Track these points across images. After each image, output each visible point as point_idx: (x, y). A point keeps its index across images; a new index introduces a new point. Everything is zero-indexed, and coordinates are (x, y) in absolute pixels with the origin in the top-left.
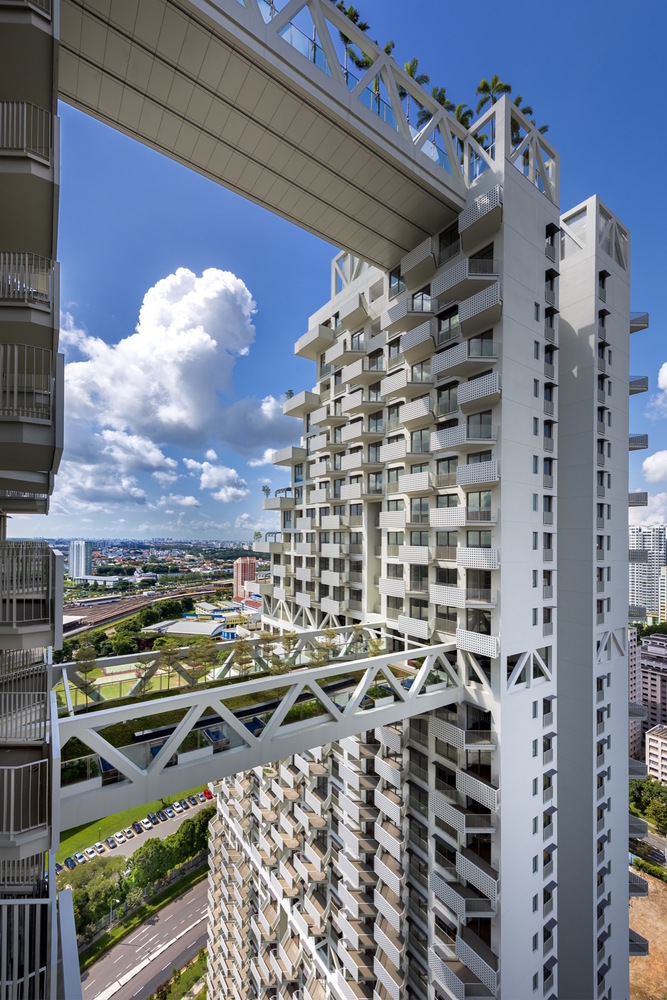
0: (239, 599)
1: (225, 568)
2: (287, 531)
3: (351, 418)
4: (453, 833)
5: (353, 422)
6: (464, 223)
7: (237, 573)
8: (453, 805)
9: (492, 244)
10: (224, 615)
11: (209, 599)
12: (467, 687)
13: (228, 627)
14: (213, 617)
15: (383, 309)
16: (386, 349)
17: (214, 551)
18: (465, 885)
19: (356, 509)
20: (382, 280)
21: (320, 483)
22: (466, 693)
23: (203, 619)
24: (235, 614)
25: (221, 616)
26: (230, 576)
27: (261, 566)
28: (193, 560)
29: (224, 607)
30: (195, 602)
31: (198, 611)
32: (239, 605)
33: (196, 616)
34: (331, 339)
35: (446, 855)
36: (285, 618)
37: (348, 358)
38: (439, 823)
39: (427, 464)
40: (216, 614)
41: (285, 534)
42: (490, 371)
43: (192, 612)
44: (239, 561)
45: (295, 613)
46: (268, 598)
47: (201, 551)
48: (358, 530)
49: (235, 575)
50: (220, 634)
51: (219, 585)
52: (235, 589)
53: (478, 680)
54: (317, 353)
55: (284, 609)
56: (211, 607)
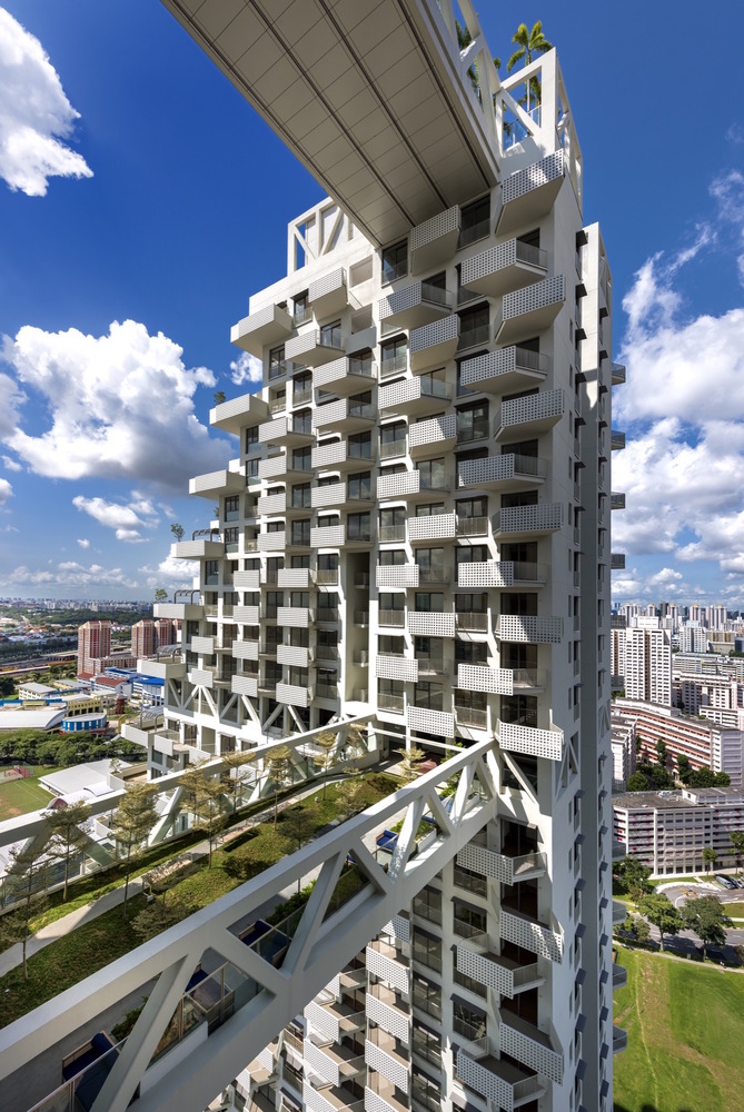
0: (86, 676)
1: (63, 635)
2: (212, 588)
3: (319, 439)
4: (480, 990)
5: (322, 443)
6: (499, 200)
7: (85, 643)
8: (483, 955)
9: (538, 230)
10: (64, 698)
11: (38, 678)
12: (501, 796)
13: (70, 714)
14: (48, 703)
15: (373, 296)
16: (377, 351)
17: (45, 612)
18: (498, 1057)
19: (328, 563)
20: (369, 260)
21: (269, 524)
22: (500, 803)
23: (32, 706)
24: (81, 696)
25: (60, 701)
26: (74, 645)
27: (117, 633)
28: (13, 626)
29: (65, 687)
30: (17, 683)
31: (22, 695)
32: (87, 684)
33: (21, 702)
34: (289, 328)
35: (469, 1021)
36: (206, 710)
37: (322, 355)
38: (460, 978)
39: (441, 504)
40: (51, 698)
41: (207, 594)
42: (536, 391)
43: (12, 697)
44: (87, 626)
45: (224, 703)
46: (177, 684)
47: (25, 613)
48: (331, 589)
49: (80, 643)
50: (60, 724)
51: (56, 659)
52: (80, 663)
53: (515, 785)
54: (264, 347)
55: (204, 699)
56: (43, 688)
